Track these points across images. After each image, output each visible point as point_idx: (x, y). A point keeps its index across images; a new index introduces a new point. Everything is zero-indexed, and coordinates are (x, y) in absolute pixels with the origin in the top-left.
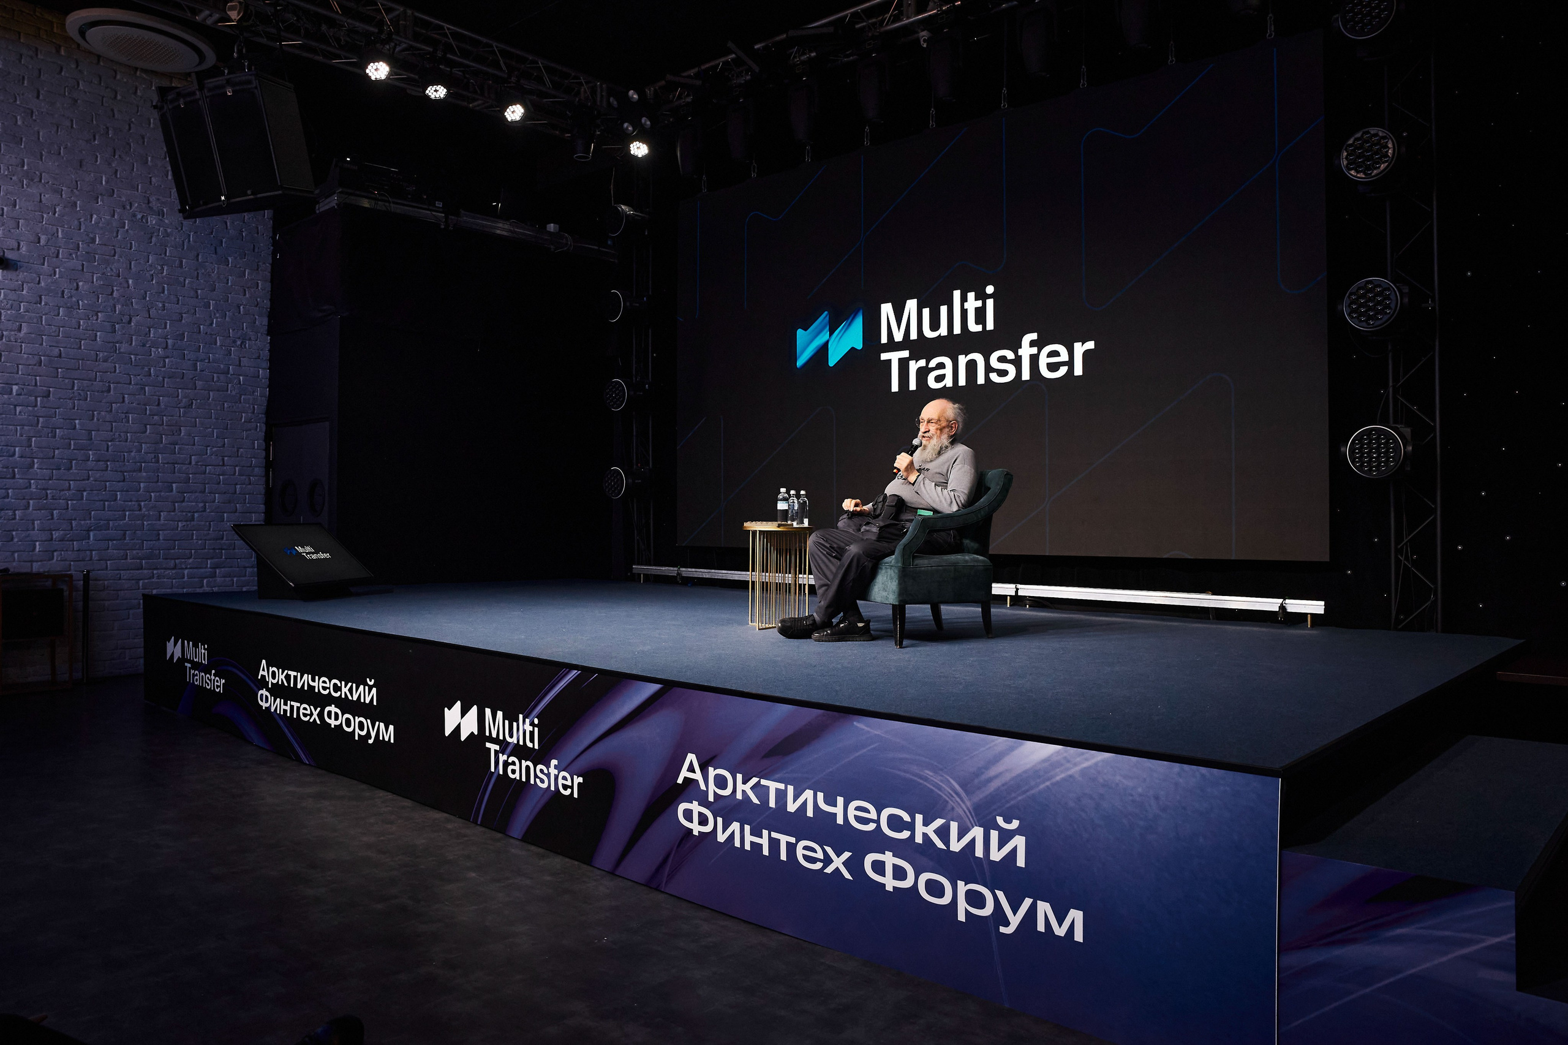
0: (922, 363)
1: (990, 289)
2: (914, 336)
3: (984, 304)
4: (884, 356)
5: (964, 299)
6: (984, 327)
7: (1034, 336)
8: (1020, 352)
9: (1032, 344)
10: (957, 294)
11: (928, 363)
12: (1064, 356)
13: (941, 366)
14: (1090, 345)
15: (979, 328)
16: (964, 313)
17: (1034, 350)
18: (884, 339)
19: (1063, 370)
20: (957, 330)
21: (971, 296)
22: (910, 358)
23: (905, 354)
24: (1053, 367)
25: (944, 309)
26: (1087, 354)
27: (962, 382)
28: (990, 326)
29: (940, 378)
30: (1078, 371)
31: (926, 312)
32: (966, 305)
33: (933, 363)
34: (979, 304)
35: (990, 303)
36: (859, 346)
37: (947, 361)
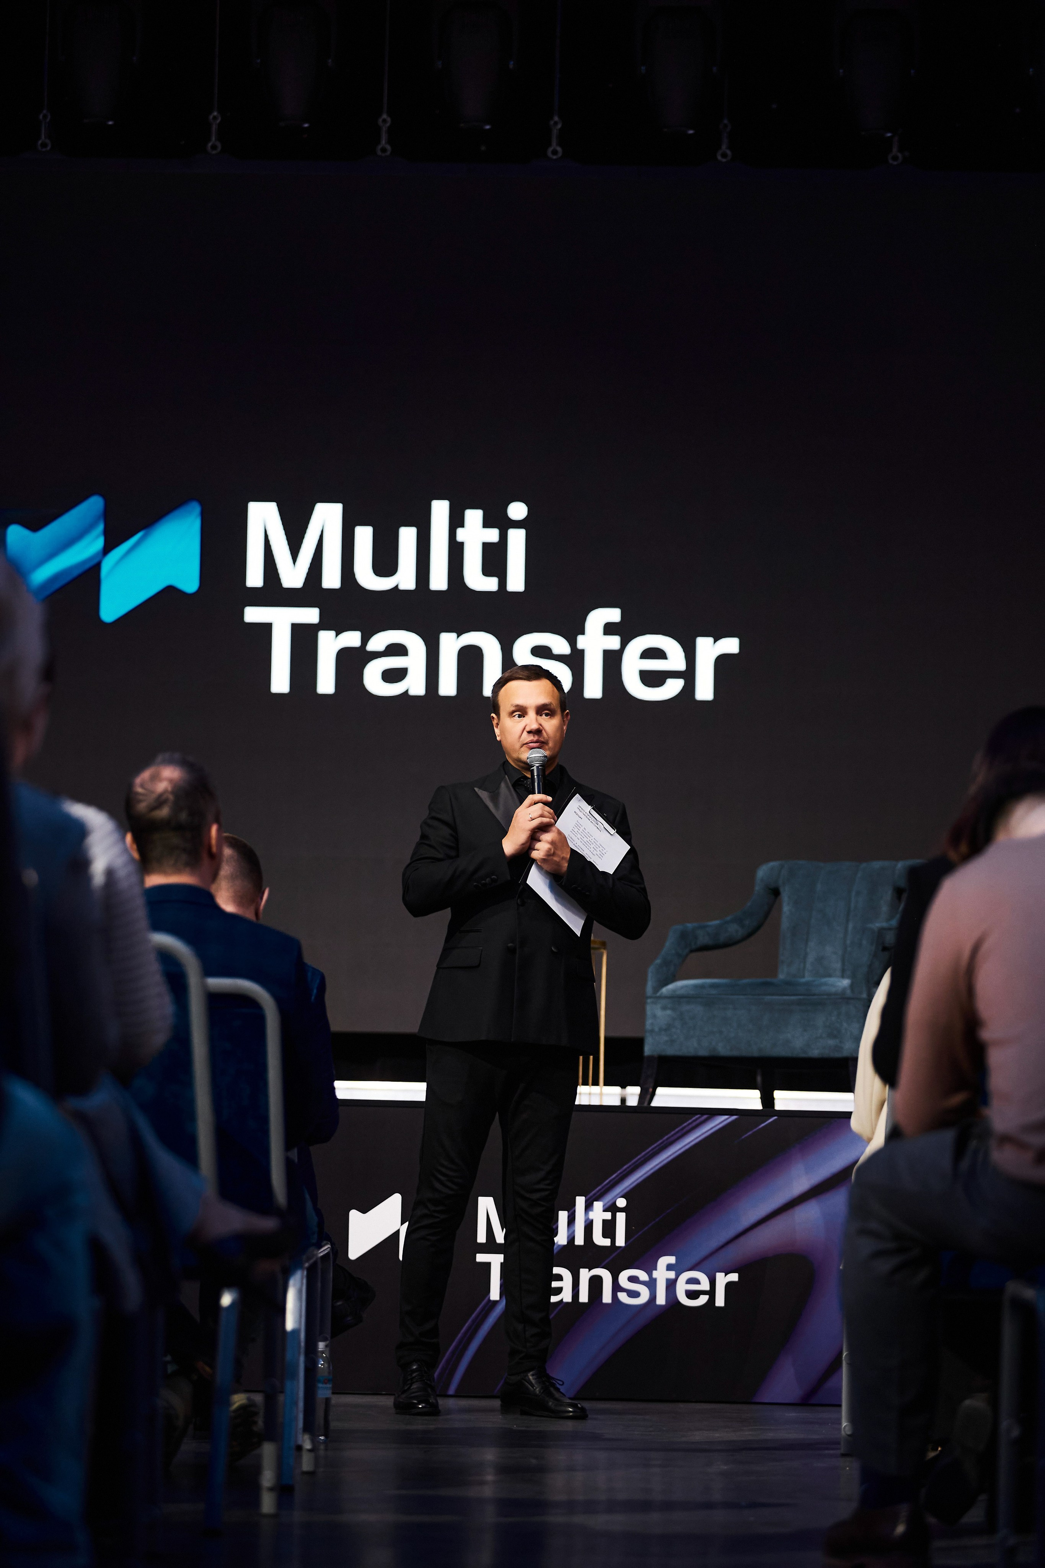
0: (352, 639)
1: (517, 510)
2: (331, 579)
3: (504, 537)
4: (253, 615)
5: (456, 521)
6: (503, 583)
7: (614, 615)
8: (582, 642)
9: (609, 629)
10: (440, 510)
11: (365, 640)
12: (676, 660)
13: (398, 650)
14: (731, 645)
15: (490, 584)
16: (456, 551)
17: (614, 642)
18: (255, 578)
19: (672, 688)
20: (439, 581)
21: (474, 517)
22: (324, 625)
23: (310, 615)
24: (652, 679)
25: (408, 536)
26: (722, 662)
27: (448, 686)
28: (516, 582)
29: (393, 676)
30: (705, 690)
31: (364, 536)
32: (461, 535)
33: (378, 642)
34: (492, 535)
35: (517, 539)
36: (190, 583)
37: (414, 642)
